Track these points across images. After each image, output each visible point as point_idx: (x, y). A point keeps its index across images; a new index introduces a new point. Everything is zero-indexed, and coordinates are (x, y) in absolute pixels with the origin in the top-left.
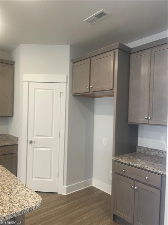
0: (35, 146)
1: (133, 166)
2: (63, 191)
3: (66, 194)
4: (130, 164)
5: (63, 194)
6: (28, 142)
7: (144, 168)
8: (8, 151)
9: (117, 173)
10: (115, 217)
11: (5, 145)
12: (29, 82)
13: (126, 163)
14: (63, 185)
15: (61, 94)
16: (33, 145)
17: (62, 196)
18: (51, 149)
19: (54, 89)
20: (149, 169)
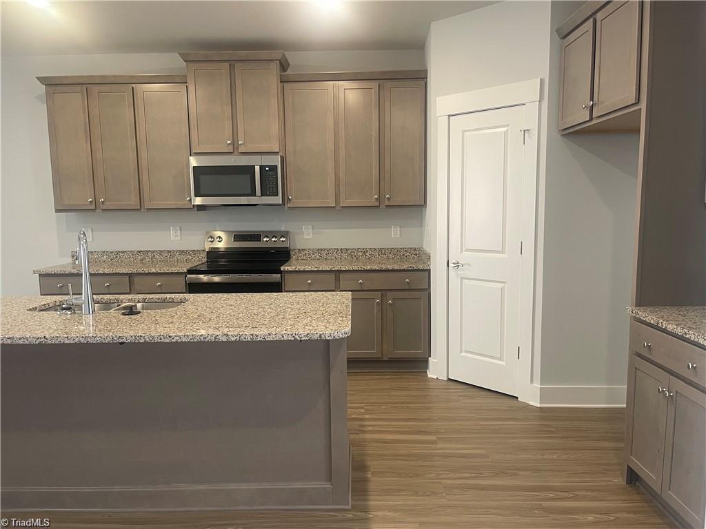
0: (465, 277)
1: (665, 331)
2: (530, 394)
3: (538, 405)
4: (660, 325)
5: (531, 403)
6: (451, 265)
7: (687, 336)
8: (408, 283)
9: (639, 355)
10: (633, 478)
11: (402, 268)
12: (450, 116)
13: (652, 322)
14: (532, 381)
15: (526, 134)
16: (461, 272)
17: (527, 407)
18: (503, 285)
19: (508, 125)
20: (696, 340)
